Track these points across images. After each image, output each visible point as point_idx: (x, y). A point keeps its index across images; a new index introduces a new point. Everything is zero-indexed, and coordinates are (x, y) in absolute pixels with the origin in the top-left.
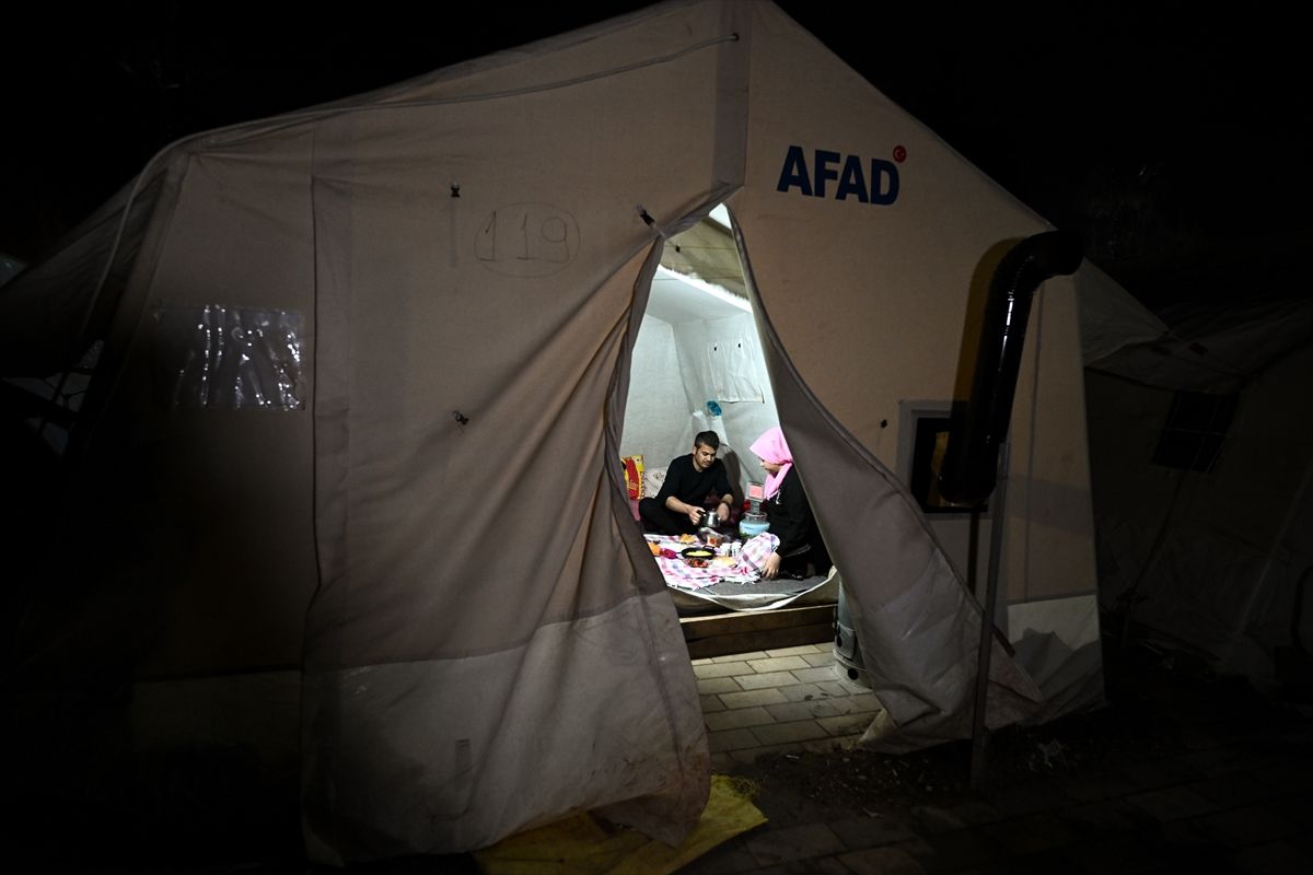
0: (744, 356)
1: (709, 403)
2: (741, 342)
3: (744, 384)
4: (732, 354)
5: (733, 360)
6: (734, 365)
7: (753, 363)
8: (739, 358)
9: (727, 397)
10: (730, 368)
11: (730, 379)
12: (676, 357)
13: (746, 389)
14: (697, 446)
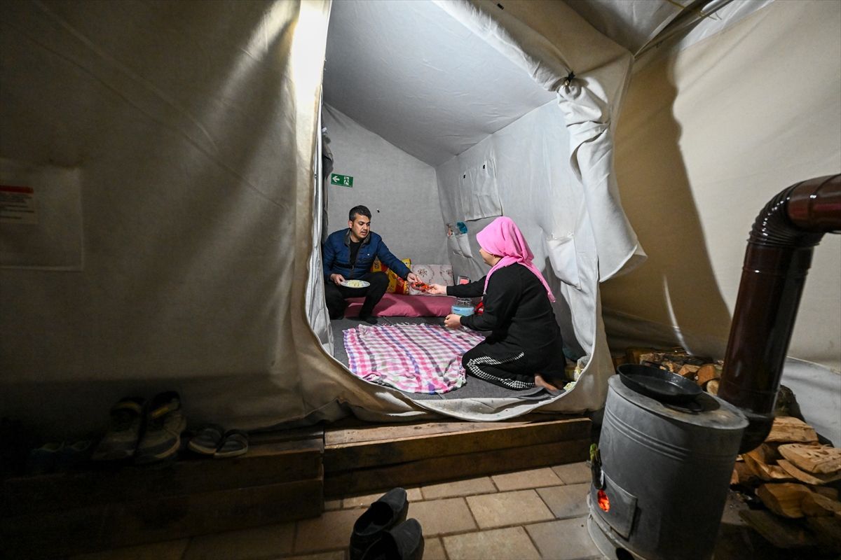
0: (488, 176)
1: (459, 224)
2: (486, 164)
3: (487, 201)
4: (478, 176)
5: (478, 183)
6: (479, 185)
7: (495, 180)
8: (483, 178)
9: (472, 216)
10: (476, 190)
11: (475, 199)
12: (437, 193)
13: (488, 206)
14: (352, 219)
